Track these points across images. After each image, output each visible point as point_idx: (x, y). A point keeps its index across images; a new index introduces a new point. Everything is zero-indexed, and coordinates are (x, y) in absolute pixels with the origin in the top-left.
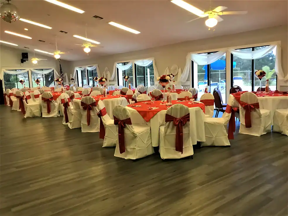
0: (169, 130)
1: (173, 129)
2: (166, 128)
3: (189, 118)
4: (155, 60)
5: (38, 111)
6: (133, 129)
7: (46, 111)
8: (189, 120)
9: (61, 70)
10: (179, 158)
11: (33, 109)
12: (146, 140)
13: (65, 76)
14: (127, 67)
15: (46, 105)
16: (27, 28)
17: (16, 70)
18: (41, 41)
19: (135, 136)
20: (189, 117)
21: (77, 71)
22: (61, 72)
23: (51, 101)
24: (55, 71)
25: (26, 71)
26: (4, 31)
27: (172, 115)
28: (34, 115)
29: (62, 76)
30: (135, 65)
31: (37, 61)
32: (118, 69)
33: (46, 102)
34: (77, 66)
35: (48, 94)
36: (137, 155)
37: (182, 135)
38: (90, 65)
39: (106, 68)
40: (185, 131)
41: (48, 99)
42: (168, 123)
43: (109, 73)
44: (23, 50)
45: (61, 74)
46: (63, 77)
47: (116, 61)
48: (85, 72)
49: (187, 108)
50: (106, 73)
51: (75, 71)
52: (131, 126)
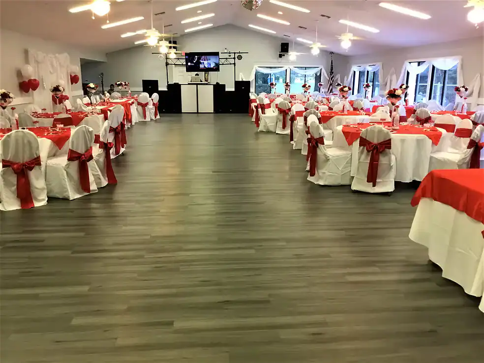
0: (363, 156)
1: (368, 155)
2: (360, 153)
3: (391, 145)
4: (462, 60)
5: (273, 124)
6: (326, 150)
7: (281, 126)
8: (390, 148)
9: (332, 69)
10: (372, 192)
11: (267, 121)
12: (342, 166)
13: (337, 79)
14: (421, 70)
15: (281, 117)
16: (281, 11)
17: (271, 68)
18: (301, 27)
19: (327, 159)
20: (390, 143)
21: (355, 72)
22: (332, 73)
23: (288, 113)
24: (324, 71)
25: (284, 69)
26: (256, 15)
27: (367, 139)
28: (268, 129)
29: (331, 79)
30: (434, 67)
31: (297, 56)
32: (408, 73)
33: (282, 115)
34: (356, 64)
35: (285, 104)
36: (326, 180)
37: (377, 164)
38: (372, 63)
39: (393, 69)
40: (383, 160)
41: (285, 111)
42: (362, 147)
43: (394, 77)
44: (283, 39)
45: (331, 76)
46: (333, 81)
47: (406, 59)
48: (364, 75)
49: (388, 133)
50: (391, 78)
51: (352, 73)
52: (324, 147)
